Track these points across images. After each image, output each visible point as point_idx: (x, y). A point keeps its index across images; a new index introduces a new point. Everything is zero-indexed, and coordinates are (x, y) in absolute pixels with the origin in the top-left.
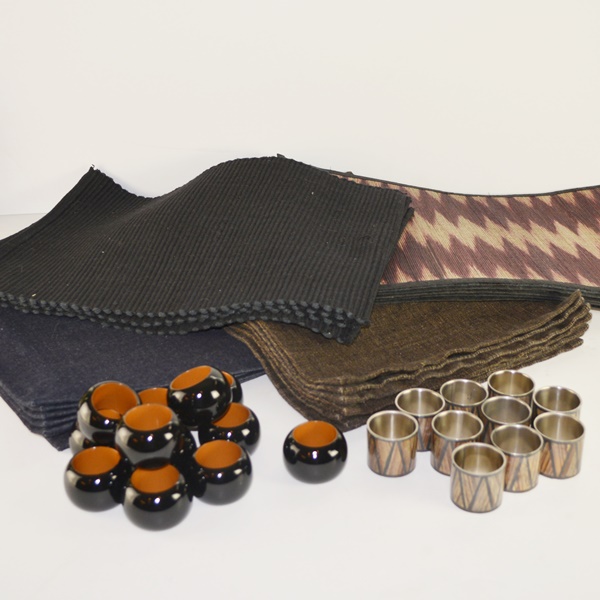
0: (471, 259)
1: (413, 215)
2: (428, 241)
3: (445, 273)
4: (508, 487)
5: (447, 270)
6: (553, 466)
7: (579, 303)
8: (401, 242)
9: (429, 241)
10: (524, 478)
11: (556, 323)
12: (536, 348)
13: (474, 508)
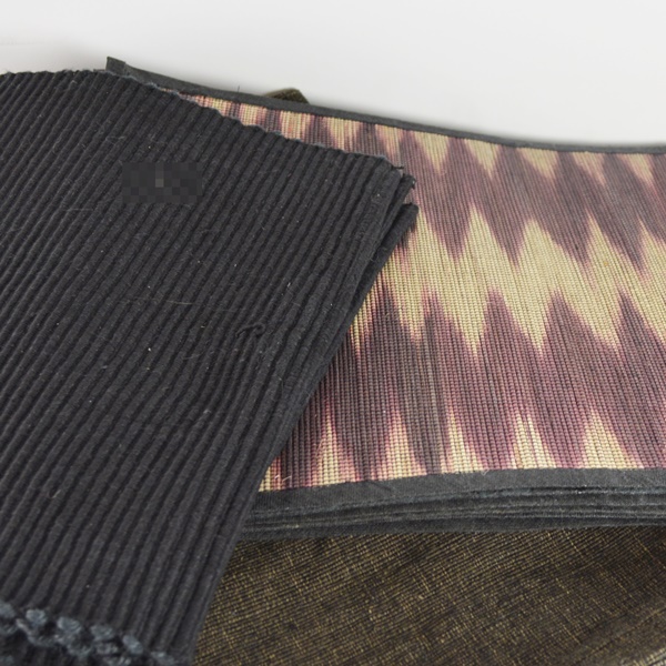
0: (526, 386)
1: (413, 227)
2: (430, 321)
3: (446, 445)
5: (455, 435)
8: (362, 322)
9: (433, 320)
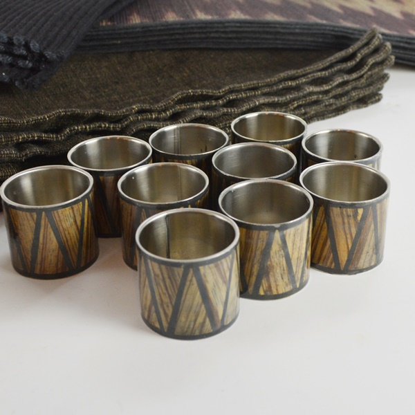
3: (195, 14)
4: (251, 289)
6: (334, 249)
7: (376, 42)
10: (278, 271)
11: (344, 66)
12: (314, 97)
13: (178, 331)
